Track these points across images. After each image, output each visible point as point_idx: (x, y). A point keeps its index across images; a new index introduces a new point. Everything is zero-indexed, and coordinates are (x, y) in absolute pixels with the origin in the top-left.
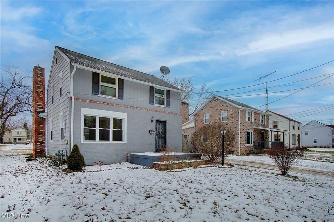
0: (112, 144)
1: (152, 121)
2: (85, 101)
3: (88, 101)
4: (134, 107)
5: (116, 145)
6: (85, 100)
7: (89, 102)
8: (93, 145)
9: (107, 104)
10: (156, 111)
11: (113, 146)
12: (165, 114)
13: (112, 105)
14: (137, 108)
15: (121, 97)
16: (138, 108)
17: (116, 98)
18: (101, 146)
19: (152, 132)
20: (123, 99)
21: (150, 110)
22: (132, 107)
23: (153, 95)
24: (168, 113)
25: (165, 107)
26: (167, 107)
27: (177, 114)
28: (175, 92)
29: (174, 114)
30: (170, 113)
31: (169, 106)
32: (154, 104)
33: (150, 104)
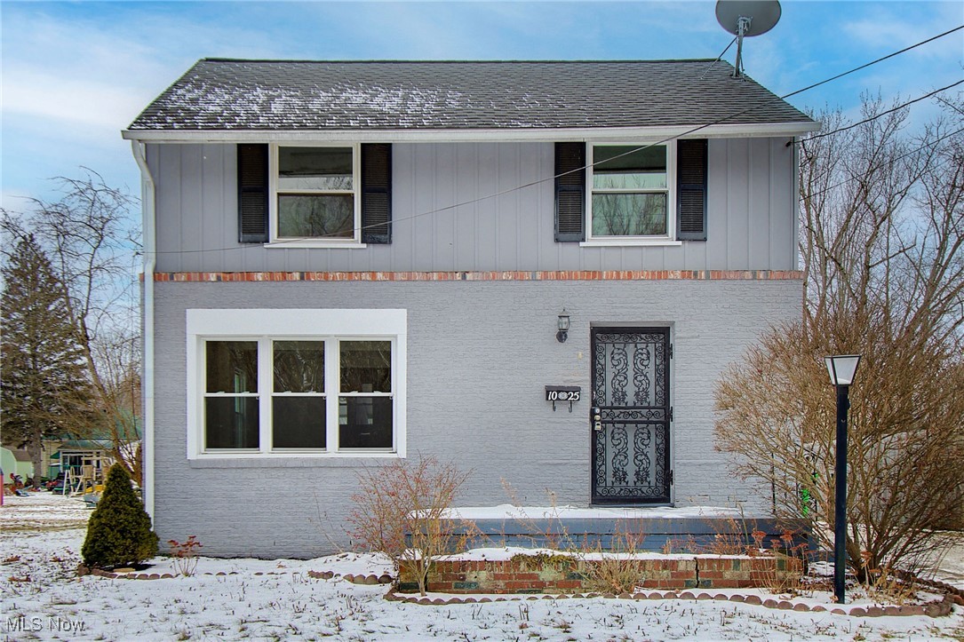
0: (330, 465)
1: (562, 336)
2: (201, 280)
3: (213, 277)
4: (446, 275)
5: (347, 466)
6: (201, 274)
7: (219, 279)
8: (241, 467)
9: (302, 278)
10: (594, 275)
11: (334, 473)
12: (660, 286)
13: (326, 278)
14: (464, 277)
15: (378, 232)
16: (469, 276)
17: (355, 243)
18: (274, 473)
19: (563, 396)
20: (389, 242)
21: (552, 274)
22: (435, 276)
23: (574, 187)
24: (683, 277)
25: (663, 246)
26: (680, 243)
27: (761, 277)
28: (748, 141)
29: (732, 276)
30: (696, 274)
31: (699, 235)
32: (584, 240)
33: (557, 240)
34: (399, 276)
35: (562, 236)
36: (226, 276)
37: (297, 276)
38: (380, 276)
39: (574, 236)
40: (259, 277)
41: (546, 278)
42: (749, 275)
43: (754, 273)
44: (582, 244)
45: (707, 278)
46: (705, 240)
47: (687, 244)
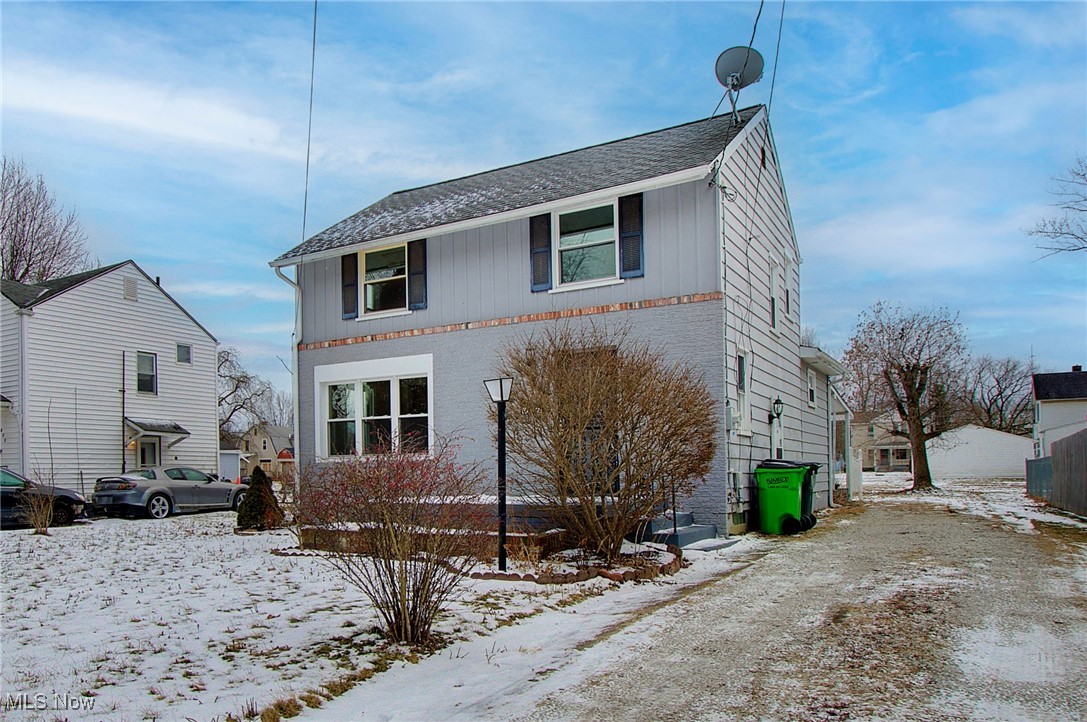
2: (321, 347)
3: (327, 345)
4: (456, 326)
6: (320, 343)
13: (385, 338)
14: (467, 327)
15: (418, 301)
16: (470, 326)
17: (405, 310)
20: (424, 308)
21: (525, 318)
22: (449, 328)
23: (543, 249)
24: (622, 309)
25: (594, 288)
26: (623, 281)
27: (685, 301)
28: (678, 188)
29: (660, 303)
30: (631, 305)
31: (638, 273)
32: (551, 289)
33: (532, 292)
34: (427, 331)
35: (536, 288)
36: (334, 343)
37: (369, 338)
38: (416, 332)
39: (544, 286)
40: (350, 341)
41: (521, 321)
42: (675, 301)
43: (679, 298)
44: (550, 292)
45: (641, 307)
46: (643, 276)
47: (629, 281)
